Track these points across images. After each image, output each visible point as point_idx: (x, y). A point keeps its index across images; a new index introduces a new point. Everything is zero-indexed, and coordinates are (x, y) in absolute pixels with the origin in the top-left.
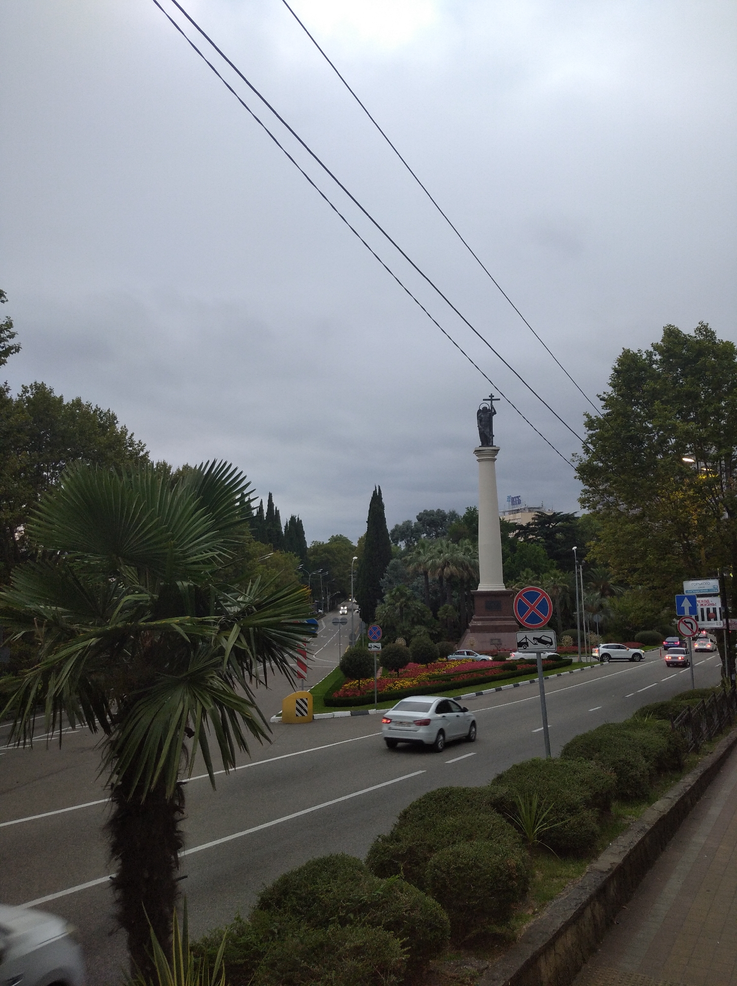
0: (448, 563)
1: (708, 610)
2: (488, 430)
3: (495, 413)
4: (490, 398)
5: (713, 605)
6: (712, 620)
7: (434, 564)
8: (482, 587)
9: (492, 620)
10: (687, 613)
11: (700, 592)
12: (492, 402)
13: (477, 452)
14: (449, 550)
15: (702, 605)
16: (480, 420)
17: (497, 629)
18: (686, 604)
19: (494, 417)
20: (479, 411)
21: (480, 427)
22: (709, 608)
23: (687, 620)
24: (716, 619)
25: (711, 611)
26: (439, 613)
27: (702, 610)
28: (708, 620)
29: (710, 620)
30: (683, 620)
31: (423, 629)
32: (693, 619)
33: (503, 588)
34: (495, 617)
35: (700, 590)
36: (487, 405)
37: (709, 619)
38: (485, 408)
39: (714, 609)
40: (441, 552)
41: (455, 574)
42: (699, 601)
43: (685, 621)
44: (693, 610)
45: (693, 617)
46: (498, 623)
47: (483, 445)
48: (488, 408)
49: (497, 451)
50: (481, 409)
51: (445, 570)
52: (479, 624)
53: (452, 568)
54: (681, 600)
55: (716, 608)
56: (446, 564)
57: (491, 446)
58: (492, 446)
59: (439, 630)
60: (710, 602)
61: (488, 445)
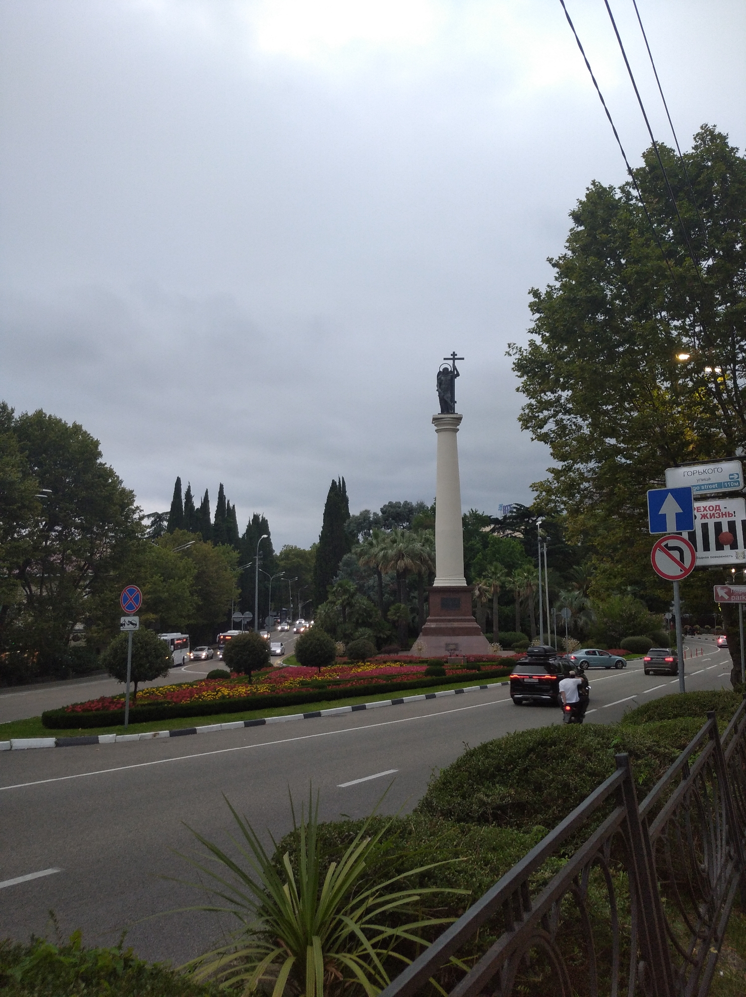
0: (403, 555)
1: (718, 526)
2: (449, 395)
3: (458, 375)
4: (452, 357)
5: (730, 515)
6: (727, 547)
7: (385, 556)
8: (438, 583)
9: (450, 621)
10: (671, 526)
11: (701, 489)
12: (454, 362)
13: (435, 420)
14: (405, 541)
15: (704, 516)
16: (440, 383)
17: (454, 632)
18: (670, 508)
19: (457, 380)
20: (440, 373)
21: (440, 390)
22: (720, 523)
23: (672, 543)
24: (734, 546)
25: (725, 528)
26: (389, 613)
27: (705, 527)
28: (717, 550)
29: (723, 549)
30: (663, 544)
31: (369, 631)
32: (683, 540)
33: (463, 583)
34: (451, 618)
35: (700, 486)
36: (449, 365)
37: (719, 547)
38: (446, 369)
39: (732, 525)
40: (394, 541)
41: (409, 568)
42: (698, 509)
43: (666, 546)
44: (685, 519)
45: (685, 535)
46: (456, 625)
47: (443, 412)
48: (450, 370)
49: (459, 419)
50: (441, 370)
51: (399, 562)
52: (433, 625)
53: (407, 561)
54: (659, 498)
55: (734, 522)
56: (400, 555)
57: (452, 414)
58: (454, 413)
59: (388, 633)
60: (723, 511)
61: (448, 413)
